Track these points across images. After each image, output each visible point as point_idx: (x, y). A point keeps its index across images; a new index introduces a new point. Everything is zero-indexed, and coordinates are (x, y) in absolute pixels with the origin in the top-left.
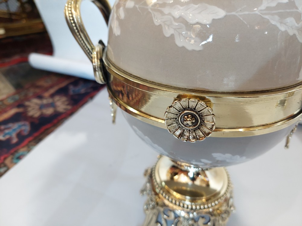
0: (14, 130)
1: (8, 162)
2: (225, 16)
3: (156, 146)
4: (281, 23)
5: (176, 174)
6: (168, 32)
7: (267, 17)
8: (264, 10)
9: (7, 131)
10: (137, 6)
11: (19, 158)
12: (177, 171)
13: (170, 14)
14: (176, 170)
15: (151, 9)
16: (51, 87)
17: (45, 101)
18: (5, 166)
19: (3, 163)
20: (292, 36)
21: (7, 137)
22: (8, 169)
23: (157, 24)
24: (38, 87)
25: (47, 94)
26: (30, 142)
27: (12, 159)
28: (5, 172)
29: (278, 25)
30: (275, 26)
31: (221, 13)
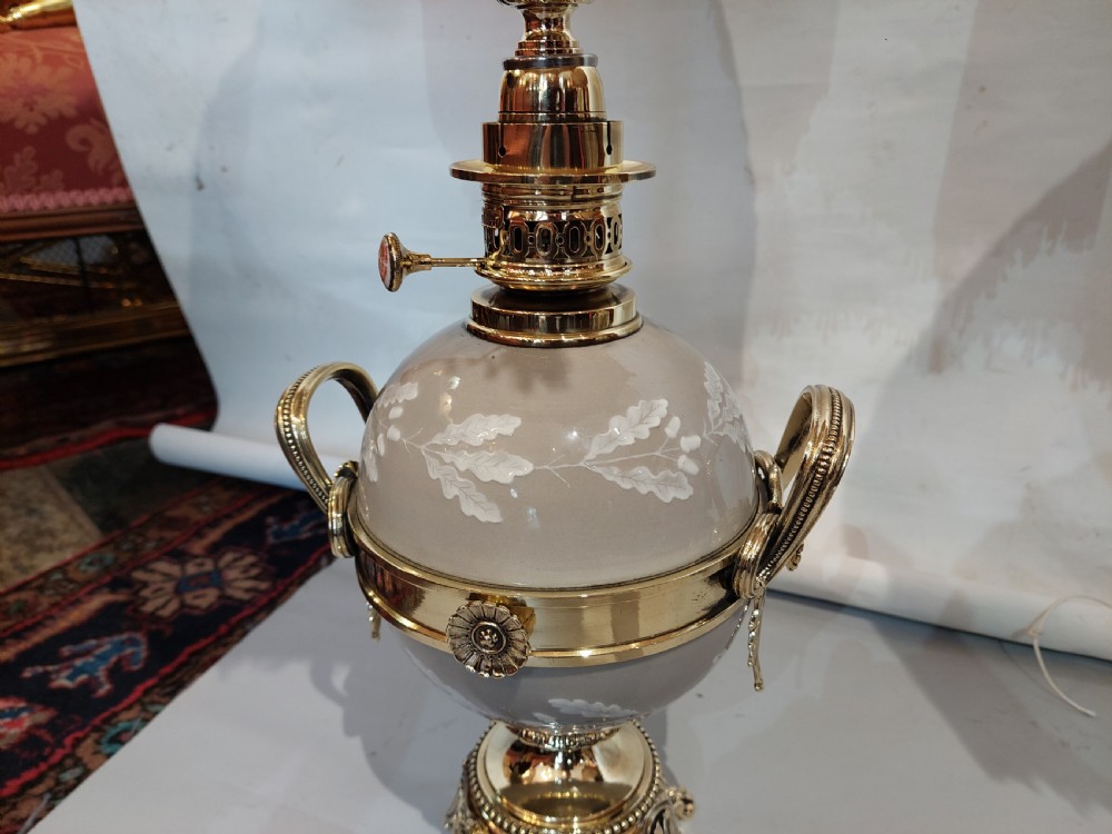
0: (102, 658)
1: (84, 751)
2: (534, 471)
3: (449, 688)
4: (623, 477)
5: (524, 767)
6: (450, 492)
7: (598, 470)
8: (594, 460)
9: (79, 663)
10: (405, 441)
11: (119, 740)
12: (527, 758)
13: (452, 464)
14: (524, 754)
15: (426, 452)
16: (213, 523)
17: (191, 569)
18: (78, 762)
19: (71, 755)
20: (647, 495)
21: (83, 677)
22: (87, 773)
23: (434, 477)
24: (171, 523)
25: (198, 547)
26: (146, 692)
27: (98, 742)
28: (79, 780)
29: (619, 482)
30: (614, 483)
31: (527, 468)
